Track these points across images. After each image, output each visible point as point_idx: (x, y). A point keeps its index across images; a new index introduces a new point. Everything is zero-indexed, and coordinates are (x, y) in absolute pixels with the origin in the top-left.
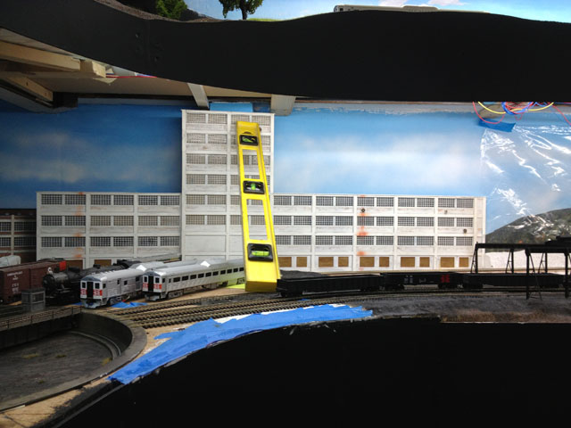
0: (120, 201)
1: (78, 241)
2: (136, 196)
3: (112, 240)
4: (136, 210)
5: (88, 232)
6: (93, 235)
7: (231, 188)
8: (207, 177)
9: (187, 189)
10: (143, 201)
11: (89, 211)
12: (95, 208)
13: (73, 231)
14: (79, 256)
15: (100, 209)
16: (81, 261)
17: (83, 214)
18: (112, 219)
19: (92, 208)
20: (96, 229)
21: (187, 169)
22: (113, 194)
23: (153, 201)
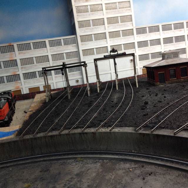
0: (37, 46)
1: (15, 78)
2: (47, 41)
3: (37, 73)
4: (49, 51)
5: (20, 70)
6: (24, 72)
7: (108, 27)
8: (91, 21)
9: (80, 32)
10: (52, 44)
11: (18, 56)
12: (22, 53)
13: (10, 71)
14: (18, 87)
15: (25, 53)
16: (20, 90)
17: (14, 58)
18: (34, 59)
19: (19, 54)
20: (25, 68)
21: (78, 18)
22: (31, 42)
23: (59, 43)
